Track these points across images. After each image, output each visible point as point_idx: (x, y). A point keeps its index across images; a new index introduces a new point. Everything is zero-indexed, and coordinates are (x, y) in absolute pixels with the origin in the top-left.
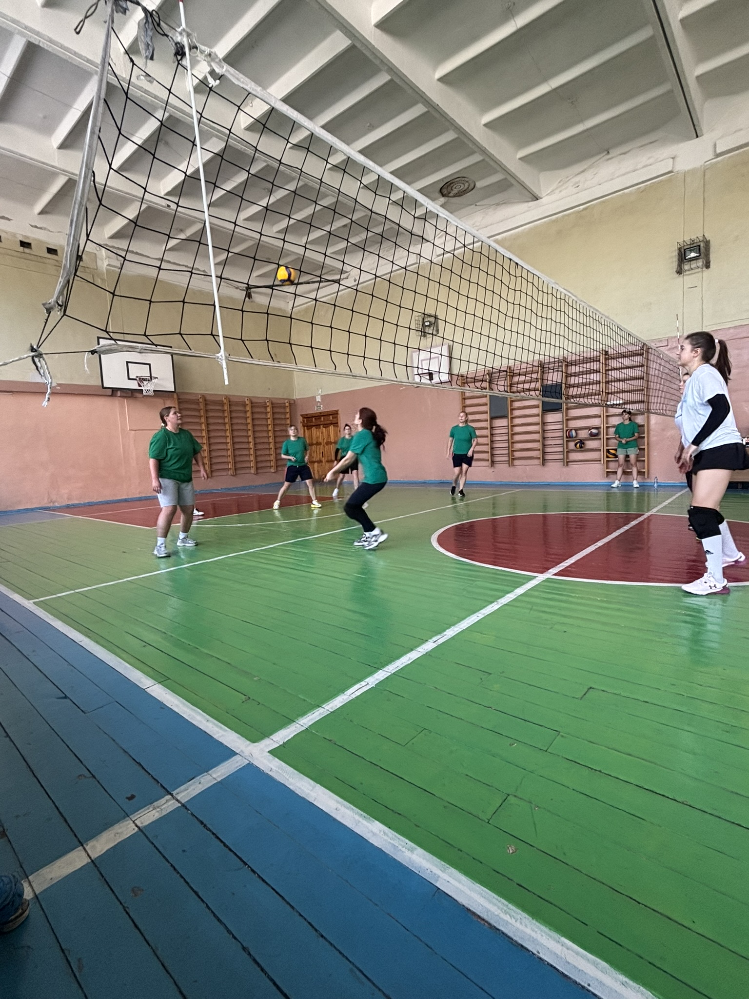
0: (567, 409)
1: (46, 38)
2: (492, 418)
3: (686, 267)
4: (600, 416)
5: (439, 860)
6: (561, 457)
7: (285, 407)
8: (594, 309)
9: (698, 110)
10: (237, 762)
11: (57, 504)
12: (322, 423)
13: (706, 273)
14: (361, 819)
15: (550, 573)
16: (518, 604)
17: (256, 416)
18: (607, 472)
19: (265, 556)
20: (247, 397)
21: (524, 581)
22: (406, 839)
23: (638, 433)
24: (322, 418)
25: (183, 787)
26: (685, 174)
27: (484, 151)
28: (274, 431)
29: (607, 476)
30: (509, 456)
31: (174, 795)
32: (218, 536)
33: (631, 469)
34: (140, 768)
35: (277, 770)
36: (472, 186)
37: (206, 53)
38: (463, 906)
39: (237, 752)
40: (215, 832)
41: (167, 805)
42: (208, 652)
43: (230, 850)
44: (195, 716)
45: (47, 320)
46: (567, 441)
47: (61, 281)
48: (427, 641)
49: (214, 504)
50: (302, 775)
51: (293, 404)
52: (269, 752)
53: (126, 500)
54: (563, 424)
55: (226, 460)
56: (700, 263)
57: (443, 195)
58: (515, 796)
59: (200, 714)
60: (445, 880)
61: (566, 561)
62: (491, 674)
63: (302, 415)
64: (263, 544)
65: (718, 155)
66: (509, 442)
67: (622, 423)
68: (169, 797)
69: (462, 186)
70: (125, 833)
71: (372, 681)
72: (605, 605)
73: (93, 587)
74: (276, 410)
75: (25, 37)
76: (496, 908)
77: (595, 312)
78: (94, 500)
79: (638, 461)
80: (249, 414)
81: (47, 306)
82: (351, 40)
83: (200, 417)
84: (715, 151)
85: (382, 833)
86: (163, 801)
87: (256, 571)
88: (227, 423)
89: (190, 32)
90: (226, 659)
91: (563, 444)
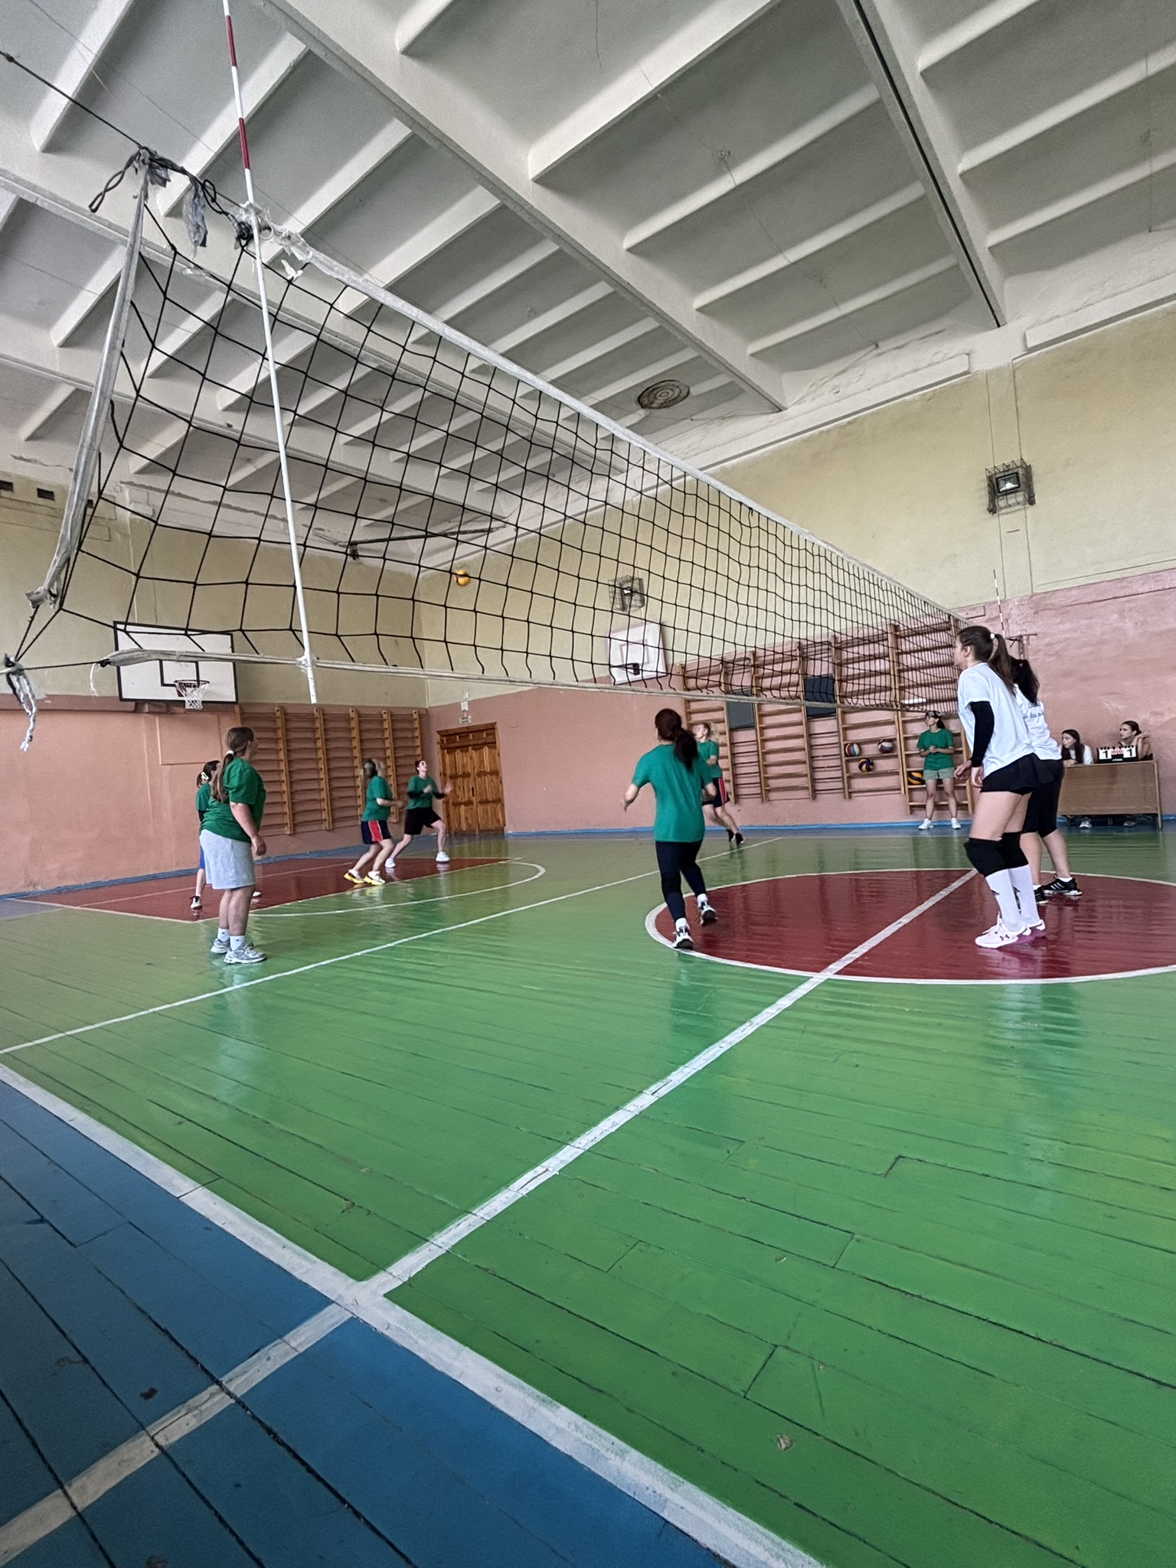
0: (844, 713)
1: (47, 194)
2: (732, 730)
3: (1002, 503)
4: (893, 723)
5: (667, 1471)
6: (840, 785)
7: (412, 721)
8: (869, 567)
9: (995, 290)
10: (332, 1316)
11: (39, 888)
12: (471, 743)
13: (1031, 511)
14: (536, 1405)
15: (831, 971)
16: (783, 1024)
17: (367, 736)
18: (911, 806)
19: (381, 962)
20: (352, 707)
21: (791, 986)
22: (613, 1435)
23: (953, 746)
24: (471, 735)
25: (238, 1369)
26: (987, 375)
27: (698, 345)
28: (395, 758)
29: (912, 812)
30: (761, 786)
31: (224, 1383)
32: (303, 932)
33: (947, 801)
34: (166, 1339)
35: (398, 1325)
36: (685, 393)
37: (283, 235)
38: (708, 1549)
39: (333, 1298)
40: (292, 1447)
41: (211, 1403)
42: (285, 1128)
43: (318, 1478)
44: (263, 1238)
45: (33, 618)
46: (847, 761)
47: (57, 559)
48: (641, 1092)
49: (298, 878)
50: (439, 1332)
51: (424, 715)
52: (385, 1295)
53: (154, 878)
54: (839, 736)
55: (317, 807)
56: (1020, 497)
57: (643, 407)
58: (787, 1348)
59: (270, 1234)
60: (677, 1505)
61: (856, 950)
62: (743, 1142)
63: (438, 732)
64: (375, 942)
65: (1030, 350)
66: (759, 765)
67: (928, 731)
68: (215, 1387)
69: (671, 393)
70: (138, 1458)
71: (554, 1164)
72: (917, 1019)
73: (97, 1025)
74: (398, 725)
75: (14, 192)
76: (760, 1549)
77: (871, 572)
78: (102, 878)
79: (955, 788)
80: (355, 733)
81: (34, 597)
82: (499, 198)
83: (276, 740)
84: (1026, 345)
85: (572, 1427)
86: (205, 1395)
87: (365, 988)
88: (319, 749)
89: (260, 208)
90: (315, 1140)
91: (841, 766)
